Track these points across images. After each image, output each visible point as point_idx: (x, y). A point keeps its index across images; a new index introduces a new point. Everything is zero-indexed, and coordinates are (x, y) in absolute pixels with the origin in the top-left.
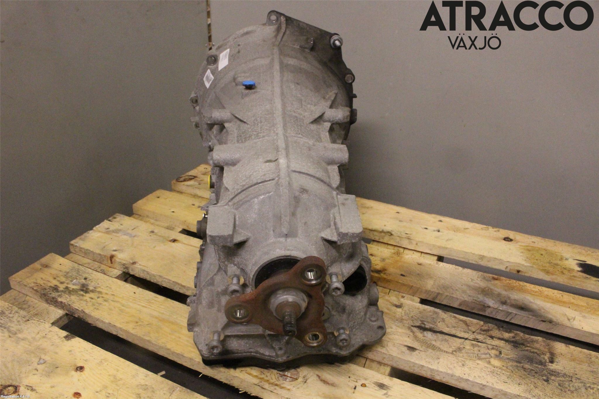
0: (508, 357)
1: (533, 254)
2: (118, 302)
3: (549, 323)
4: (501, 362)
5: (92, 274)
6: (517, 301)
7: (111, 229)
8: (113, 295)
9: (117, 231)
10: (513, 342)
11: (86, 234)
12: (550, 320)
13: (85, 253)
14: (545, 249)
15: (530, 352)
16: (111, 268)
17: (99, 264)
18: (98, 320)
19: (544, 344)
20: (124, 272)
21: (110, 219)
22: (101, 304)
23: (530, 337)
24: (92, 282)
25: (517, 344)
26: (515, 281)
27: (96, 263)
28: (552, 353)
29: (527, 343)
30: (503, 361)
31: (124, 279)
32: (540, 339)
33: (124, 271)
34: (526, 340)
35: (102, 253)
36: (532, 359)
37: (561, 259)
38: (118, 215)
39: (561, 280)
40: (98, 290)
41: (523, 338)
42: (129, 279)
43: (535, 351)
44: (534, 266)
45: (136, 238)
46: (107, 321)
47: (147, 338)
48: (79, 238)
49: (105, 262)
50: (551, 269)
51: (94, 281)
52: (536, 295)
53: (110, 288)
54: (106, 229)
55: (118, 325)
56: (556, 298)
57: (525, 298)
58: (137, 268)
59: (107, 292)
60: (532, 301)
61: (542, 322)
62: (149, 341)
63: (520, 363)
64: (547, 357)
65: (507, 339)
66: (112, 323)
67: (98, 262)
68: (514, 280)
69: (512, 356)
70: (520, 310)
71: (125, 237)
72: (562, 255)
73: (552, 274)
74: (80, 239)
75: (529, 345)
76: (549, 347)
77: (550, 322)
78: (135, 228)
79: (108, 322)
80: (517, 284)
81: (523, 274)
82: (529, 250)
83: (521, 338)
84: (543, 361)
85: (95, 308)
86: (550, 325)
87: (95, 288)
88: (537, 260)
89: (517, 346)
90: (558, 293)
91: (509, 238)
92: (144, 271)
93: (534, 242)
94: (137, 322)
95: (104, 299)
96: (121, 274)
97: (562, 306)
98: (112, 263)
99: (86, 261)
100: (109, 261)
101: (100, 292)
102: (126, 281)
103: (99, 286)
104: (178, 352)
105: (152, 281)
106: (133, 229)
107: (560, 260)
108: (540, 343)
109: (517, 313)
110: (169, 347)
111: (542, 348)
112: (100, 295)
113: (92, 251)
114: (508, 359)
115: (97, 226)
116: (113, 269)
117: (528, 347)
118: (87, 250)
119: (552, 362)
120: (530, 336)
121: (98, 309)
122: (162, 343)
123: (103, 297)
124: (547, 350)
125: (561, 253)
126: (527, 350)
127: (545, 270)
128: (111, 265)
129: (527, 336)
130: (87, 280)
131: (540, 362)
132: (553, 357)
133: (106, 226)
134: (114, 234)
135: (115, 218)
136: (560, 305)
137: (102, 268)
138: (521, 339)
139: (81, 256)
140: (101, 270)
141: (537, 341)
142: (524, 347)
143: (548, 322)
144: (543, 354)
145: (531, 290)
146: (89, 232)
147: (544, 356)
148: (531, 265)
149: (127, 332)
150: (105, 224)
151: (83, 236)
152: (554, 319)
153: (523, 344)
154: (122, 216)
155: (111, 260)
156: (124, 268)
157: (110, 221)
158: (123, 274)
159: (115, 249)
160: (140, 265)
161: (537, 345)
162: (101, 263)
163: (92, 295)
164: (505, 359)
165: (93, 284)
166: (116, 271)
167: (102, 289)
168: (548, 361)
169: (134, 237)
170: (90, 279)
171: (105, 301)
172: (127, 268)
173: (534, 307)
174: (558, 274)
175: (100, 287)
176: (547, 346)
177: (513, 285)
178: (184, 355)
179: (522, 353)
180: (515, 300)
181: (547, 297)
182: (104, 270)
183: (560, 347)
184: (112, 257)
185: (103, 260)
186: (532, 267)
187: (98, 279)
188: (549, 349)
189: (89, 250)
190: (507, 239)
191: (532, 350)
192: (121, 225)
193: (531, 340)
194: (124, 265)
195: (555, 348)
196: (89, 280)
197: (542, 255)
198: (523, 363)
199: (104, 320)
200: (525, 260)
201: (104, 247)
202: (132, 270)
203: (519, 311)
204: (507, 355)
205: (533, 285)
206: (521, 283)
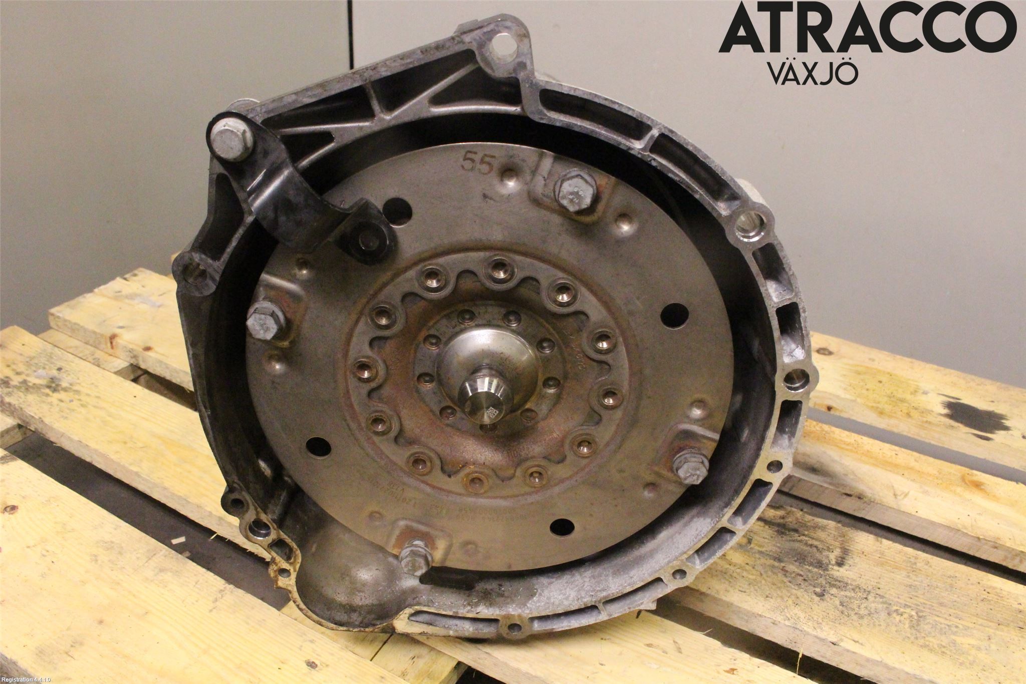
0: (760, 549)
1: (863, 380)
2: (101, 408)
3: (857, 499)
4: (746, 556)
5: (72, 362)
6: (809, 456)
7: (124, 293)
8: (98, 397)
9: (131, 297)
10: (779, 525)
11: (80, 299)
12: (861, 494)
13: (73, 330)
14: (888, 373)
15: (806, 544)
16: (112, 357)
17: (92, 349)
18: (63, 435)
19: (836, 533)
20: (132, 365)
21: (127, 276)
22: (73, 410)
23: (813, 520)
24: (69, 374)
25: (786, 529)
26: (815, 423)
27: (89, 347)
28: (846, 549)
29: (805, 528)
30: (749, 556)
31: (132, 377)
32: (831, 524)
33: (132, 362)
34: (804, 525)
35: (97, 330)
36: (805, 556)
37: (915, 392)
38: (141, 271)
39: (904, 427)
40: (75, 388)
41: (800, 521)
42: (143, 379)
43: (815, 543)
44: (859, 400)
45: (161, 309)
46: (76, 438)
47: (134, 469)
48: (66, 304)
49: (103, 346)
50: (888, 408)
51: (73, 374)
52: (847, 450)
53: (97, 386)
54: (116, 292)
55: (93, 445)
56: (884, 457)
57: (825, 453)
58: (150, 356)
59: (89, 392)
60: (837, 458)
61: (845, 496)
62: (137, 474)
63: (780, 560)
64: (833, 556)
65: (769, 520)
66: (84, 441)
67: (91, 345)
68: (815, 420)
69: (770, 548)
70: (810, 472)
71: (144, 307)
72: (918, 386)
73: (890, 417)
74: (68, 306)
75: (806, 533)
76: (843, 539)
77: (859, 498)
78: (164, 293)
79: (78, 439)
80: (818, 429)
81: (837, 414)
82: (859, 373)
83: (797, 519)
84: (825, 561)
85: (63, 417)
86: (858, 503)
87: (71, 384)
88: (867, 390)
89: (783, 533)
90: (890, 449)
91: (828, 350)
92: (161, 362)
93: (873, 360)
94: (125, 443)
95: (82, 403)
96: (127, 367)
97: (890, 471)
98: (112, 348)
99: (74, 342)
100: (109, 344)
101: (77, 392)
102: (135, 380)
103: (78, 381)
104: (179, 494)
105: (174, 381)
106: (161, 293)
107: (912, 393)
108: (829, 531)
109: (803, 478)
110: (166, 485)
111: (830, 540)
112: (77, 397)
113: (82, 327)
114: (761, 552)
115: (102, 287)
116: (115, 359)
117: (804, 535)
118: (75, 324)
119: (840, 564)
120: (813, 518)
121: (66, 418)
122: (158, 478)
123: (80, 400)
124: (837, 544)
125: (916, 382)
126: (800, 541)
127: (877, 408)
128: (112, 351)
129: (808, 518)
130: (62, 371)
131: (818, 563)
132: (844, 556)
133: (117, 288)
134: (127, 301)
135: (135, 275)
136: (886, 470)
137: (96, 356)
138: (795, 522)
139: (66, 334)
140: (94, 359)
141: (824, 528)
142: (797, 535)
143: (856, 496)
144: (829, 549)
145: (842, 441)
146: (85, 295)
147: (830, 553)
148: (853, 398)
149: (104, 456)
150: (118, 284)
151: (72, 302)
152: (868, 493)
153: (796, 531)
154: (148, 272)
155: (111, 343)
156: (131, 357)
157: (125, 279)
158: (130, 368)
159: (121, 324)
160: (157, 352)
161: (822, 533)
162: (95, 347)
163: (62, 395)
164: (755, 553)
165: (69, 378)
166: (119, 361)
167: (82, 386)
168: (833, 562)
169: (159, 306)
170: (67, 371)
171: (82, 405)
172: (135, 357)
173: (837, 468)
174: (900, 417)
175: (79, 384)
176: (840, 536)
177: (809, 428)
178: (189, 500)
179: (788, 545)
180: (804, 454)
181: (868, 454)
182: (99, 359)
183: (864, 540)
184: (113, 337)
185: (100, 343)
186: (855, 401)
187: (79, 371)
188: (842, 543)
189: (78, 325)
190: (822, 351)
191: (810, 542)
192: (143, 286)
193: (815, 524)
194: (131, 351)
195: (854, 541)
196: (64, 372)
197: (880, 382)
198: (786, 562)
199: (72, 437)
200: (845, 389)
201: (104, 321)
202: (144, 361)
203: (807, 473)
204: (760, 546)
205: (847, 433)
206: (826, 427)
